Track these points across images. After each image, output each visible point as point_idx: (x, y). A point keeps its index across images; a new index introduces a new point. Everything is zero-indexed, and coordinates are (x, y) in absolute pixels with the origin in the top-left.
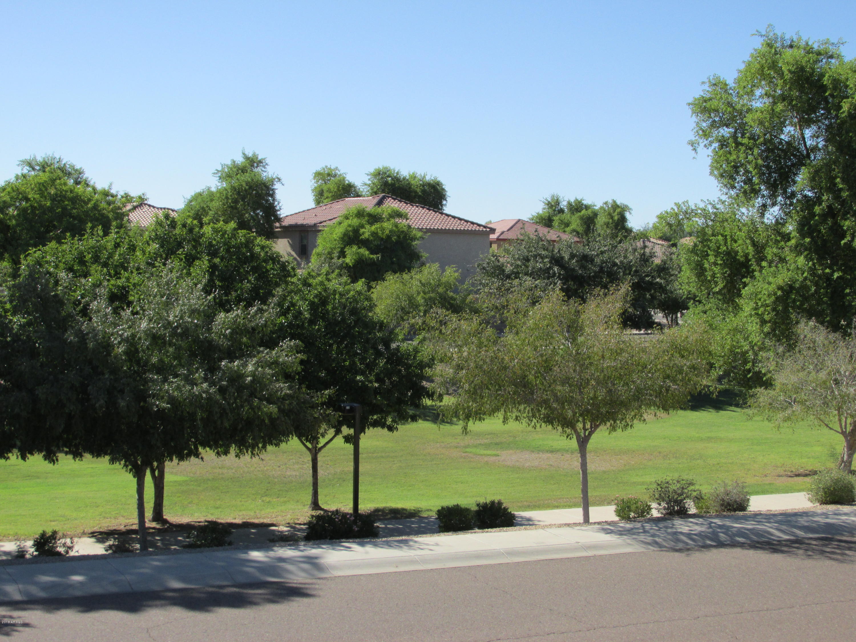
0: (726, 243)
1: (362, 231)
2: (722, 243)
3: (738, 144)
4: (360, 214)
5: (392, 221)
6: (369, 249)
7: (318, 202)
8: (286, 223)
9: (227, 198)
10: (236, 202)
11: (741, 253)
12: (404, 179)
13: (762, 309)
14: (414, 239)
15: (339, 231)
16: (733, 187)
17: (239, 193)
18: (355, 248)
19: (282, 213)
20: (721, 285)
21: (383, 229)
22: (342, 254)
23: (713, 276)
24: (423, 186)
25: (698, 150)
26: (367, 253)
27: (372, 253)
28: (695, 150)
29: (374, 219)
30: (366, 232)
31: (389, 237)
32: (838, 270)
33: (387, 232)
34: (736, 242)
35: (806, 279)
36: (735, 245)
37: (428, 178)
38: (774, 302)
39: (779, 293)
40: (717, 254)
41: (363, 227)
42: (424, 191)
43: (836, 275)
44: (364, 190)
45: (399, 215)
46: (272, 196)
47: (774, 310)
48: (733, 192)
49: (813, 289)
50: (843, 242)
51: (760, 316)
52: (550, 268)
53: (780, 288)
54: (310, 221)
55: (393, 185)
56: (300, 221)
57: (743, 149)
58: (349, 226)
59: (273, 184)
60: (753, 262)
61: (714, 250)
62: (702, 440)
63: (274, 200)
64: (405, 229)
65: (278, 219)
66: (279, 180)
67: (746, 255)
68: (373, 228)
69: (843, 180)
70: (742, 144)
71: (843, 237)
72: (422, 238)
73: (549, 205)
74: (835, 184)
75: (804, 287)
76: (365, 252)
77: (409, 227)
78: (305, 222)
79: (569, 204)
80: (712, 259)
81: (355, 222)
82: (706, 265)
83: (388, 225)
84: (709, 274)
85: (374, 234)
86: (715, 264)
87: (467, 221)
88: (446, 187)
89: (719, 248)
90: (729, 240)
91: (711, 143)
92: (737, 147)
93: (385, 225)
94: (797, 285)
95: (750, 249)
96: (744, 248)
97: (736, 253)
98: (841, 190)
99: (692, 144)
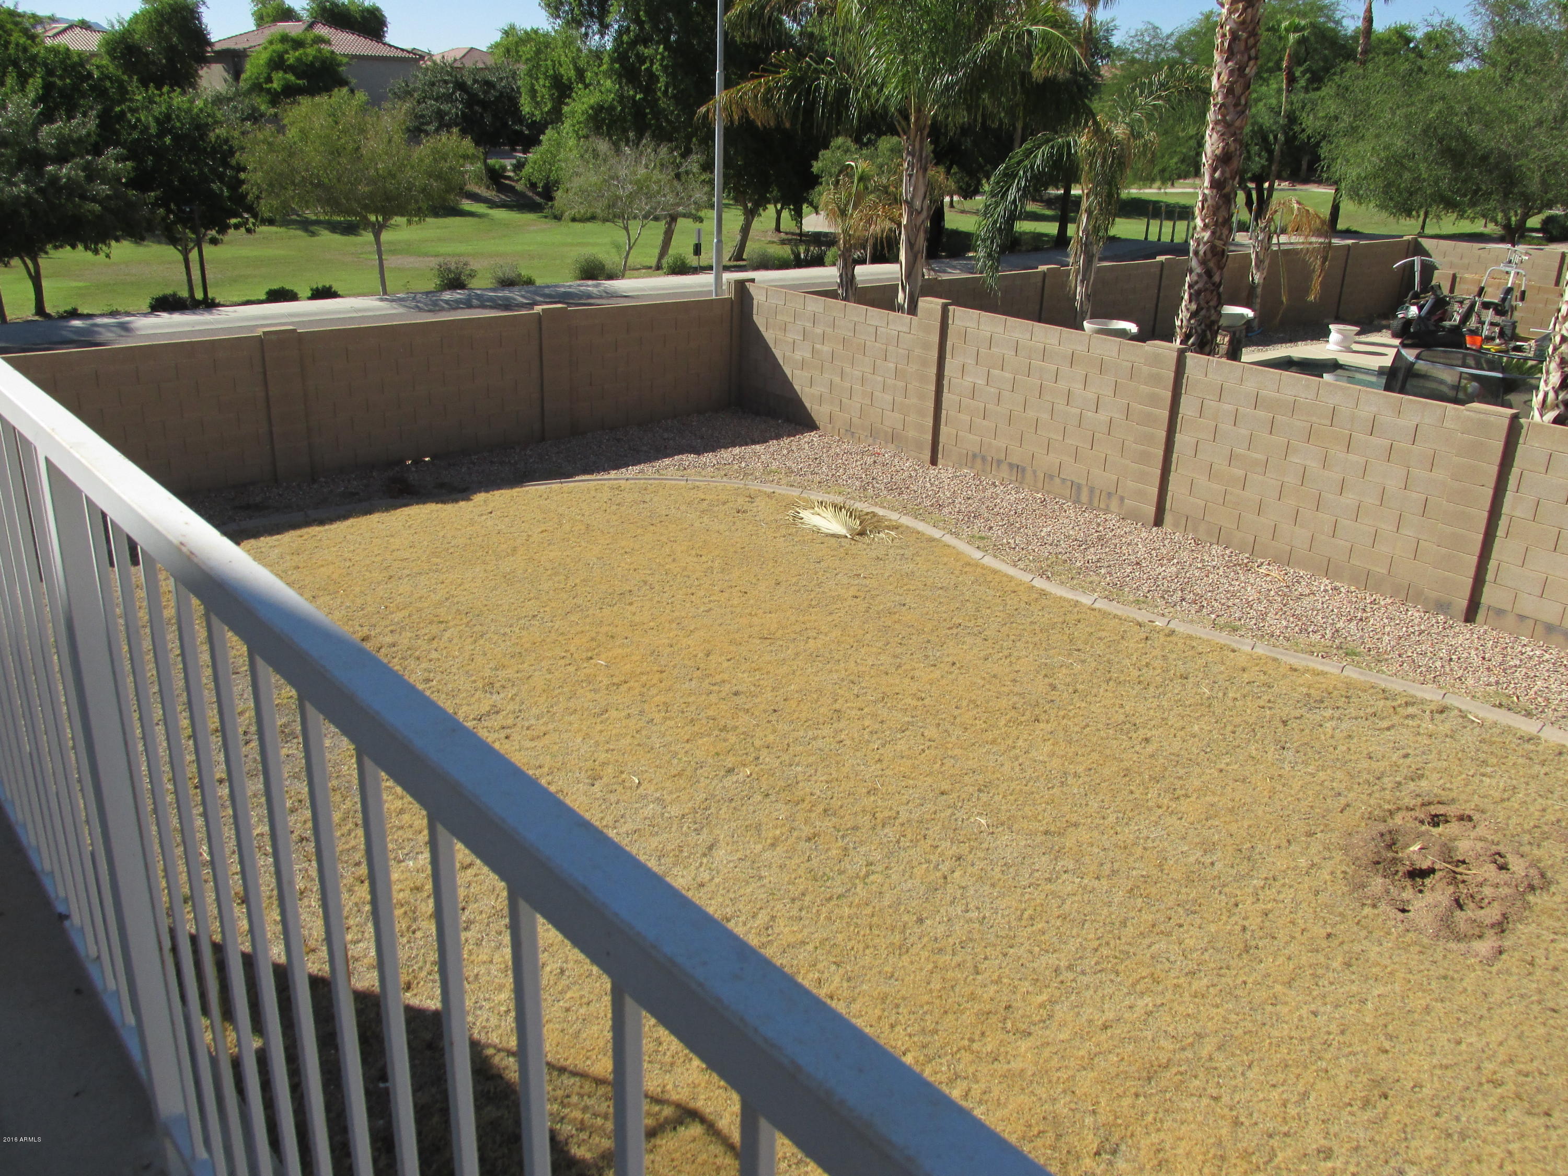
0: (554, 67)
1: (286, 56)
2: (551, 68)
4: (284, 39)
5: (316, 46)
6: (295, 74)
7: (259, 26)
8: (217, 47)
9: (151, 21)
10: (161, 25)
11: (565, 77)
13: (578, 126)
14: (339, 65)
15: (264, 57)
16: (558, 17)
17: (162, 16)
18: (281, 74)
19: (214, 38)
20: (549, 106)
21: (306, 55)
22: (269, 80)
23: (543, 97)
24: (363, 11)
26: (293, 78)
27: (298, 78)
29: (298, 44)
30: (291, 57)
31: (312, 63)
32: (640, 93)
33: (311, 58)
34: (562, 66)
35: (614, 99)
36: (561, 69)
38: (588, 120)
39: (590, 111)
40: (546, 78)
41: (287, 52)
42: (363, 17)
43: (638, 97)
44: (305, 15)
45: (320, 40)
46: (199, 19)
47: (586, 126)
48: (559, 22)
49: (619, 108)
50: (644, 68)
51: (577, 132)
52: (454, 93)
53: (592, 108)
54: (240, 46)
55: (331, 10)
56: (232, 45)
58: (274, 51)
59: (198, 7)
60: (575, 85)
61: (544, 74)
63: (200, 23)
64: (328, 55)
65: (210, 44)
67: (569, 79)
68: (297, 54)
69: (646, 13)
71: (644, 63)
72: (348, 63)
73: (506, 33)
74: (639, 16)
75: (612, 108)
76: (291, 77)
77: (333, 52)
78: (237, 47)
80: (541, 82)
81: (279, 47)
82: (538, 87)
83: (311, 51)
84: (539, 95)
85: (299, 60)
86: (544, 86)
87: (397, 48)
88: (386, 14)
89: (548, 72)
90: (557, 66)
93: (309, 50)
94: (606, 105)
95: (572, 73)
96: (568, 72)
97: (562, 76)
98: (644, 21)
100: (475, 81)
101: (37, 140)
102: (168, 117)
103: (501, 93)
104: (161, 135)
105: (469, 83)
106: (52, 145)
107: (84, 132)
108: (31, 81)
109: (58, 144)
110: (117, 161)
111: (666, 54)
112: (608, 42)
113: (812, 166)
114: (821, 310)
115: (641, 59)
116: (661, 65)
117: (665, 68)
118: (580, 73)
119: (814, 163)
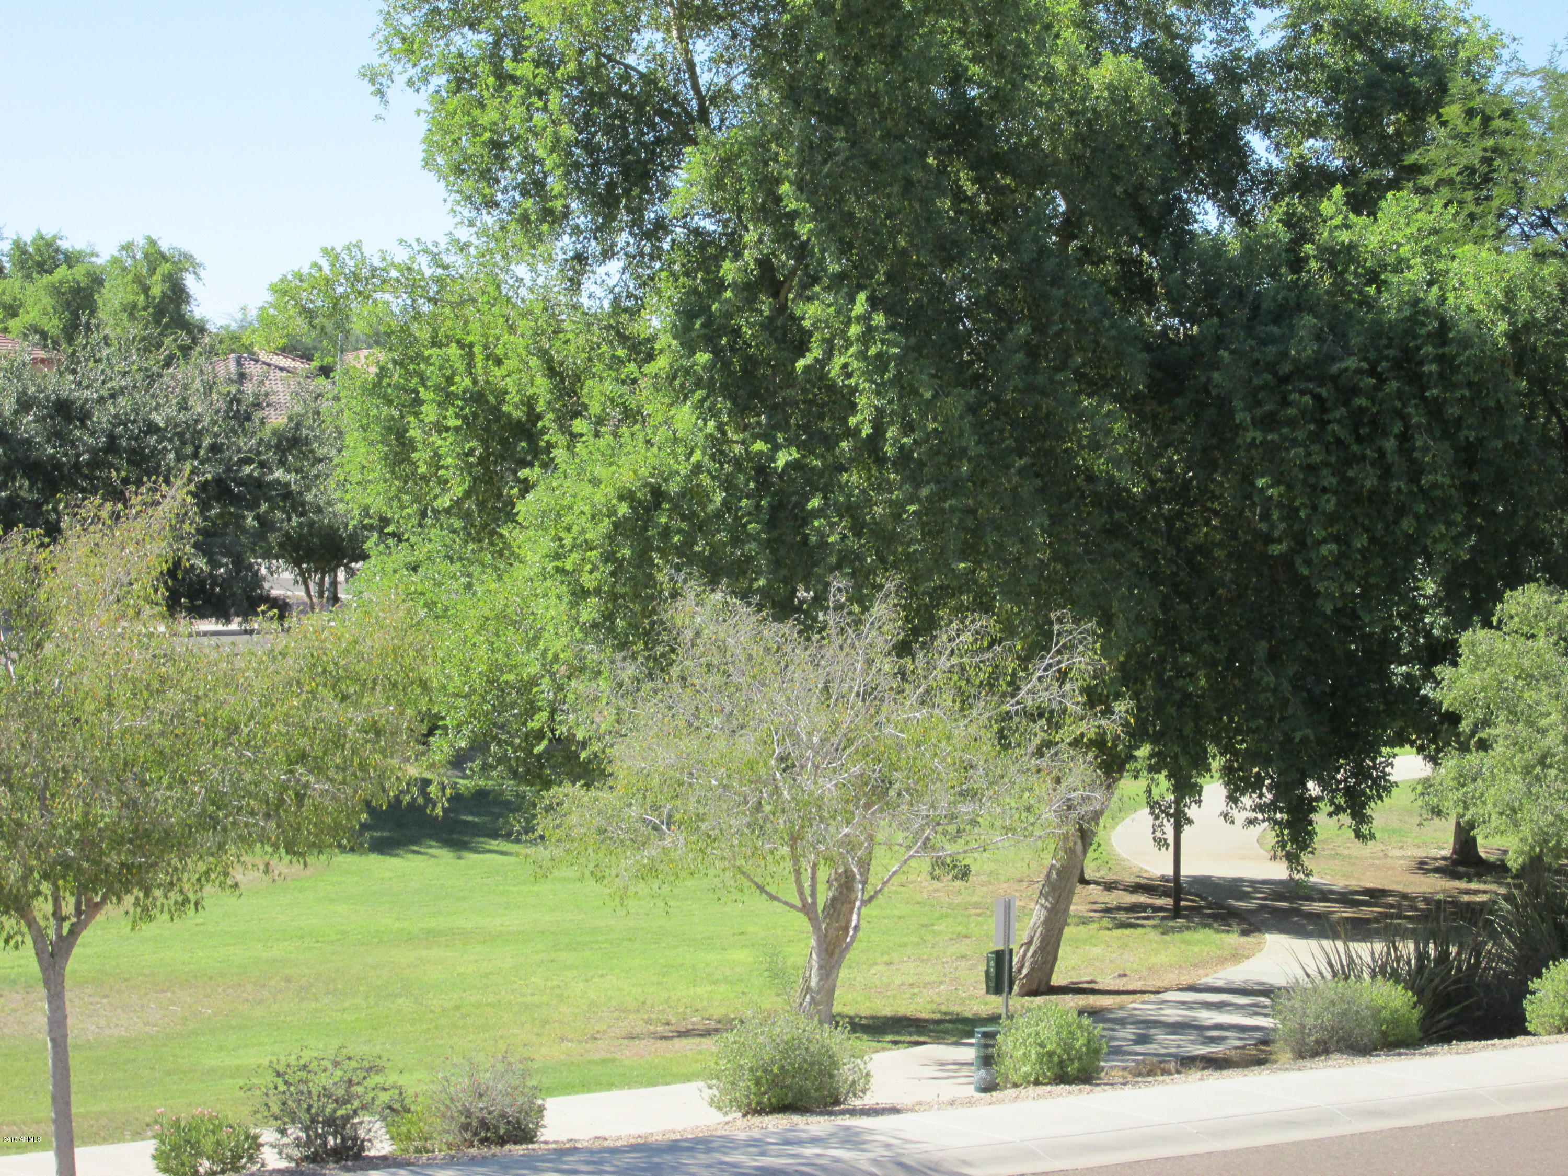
0: (470, 366)
2: (460, 366)
3: (503, 78)
11: (513, 397)
13: (575, 556)
16: (491, 204)
20: (458, 491)
23: (436, 462)
25: (390, 94)
28: (380, 93)
32: (789, 443)
34: (499, 362)
35: (698, 468)
36: (498, 372)
38: (610, 538)
39: (623, 509)
40: (447, 396)
43: (782, 459)
47: (609, 558)
48: (489, 219)
49: (719, 497)
50: (800, 364)
51: (569, 577)
53: (626, 496)
57: (518, 92)
60: (548, 420)
61: (437, 388)
62: (410, 939)
67: (529, 403)
69: (800, 185)
70: (515, 80)
71: (801, 348)
74: (778, 199)
79: (19, 247)
80: (430, 413)
82: (414, 433)
84: (421, 456)
86: (440, 428)
89: (450, 380)
90: (479, 359)
91: (427, 74)
92: (501, 87)
94: (673, 488)
95: (539, 385)
96: (521, 381)
97: (501, 394)
98: (793, 216)
99: (372, 76)
100: (25, 404)
103: (112, 438)
111: (879, 319)
116: (862, 355)
118: (567, 385)
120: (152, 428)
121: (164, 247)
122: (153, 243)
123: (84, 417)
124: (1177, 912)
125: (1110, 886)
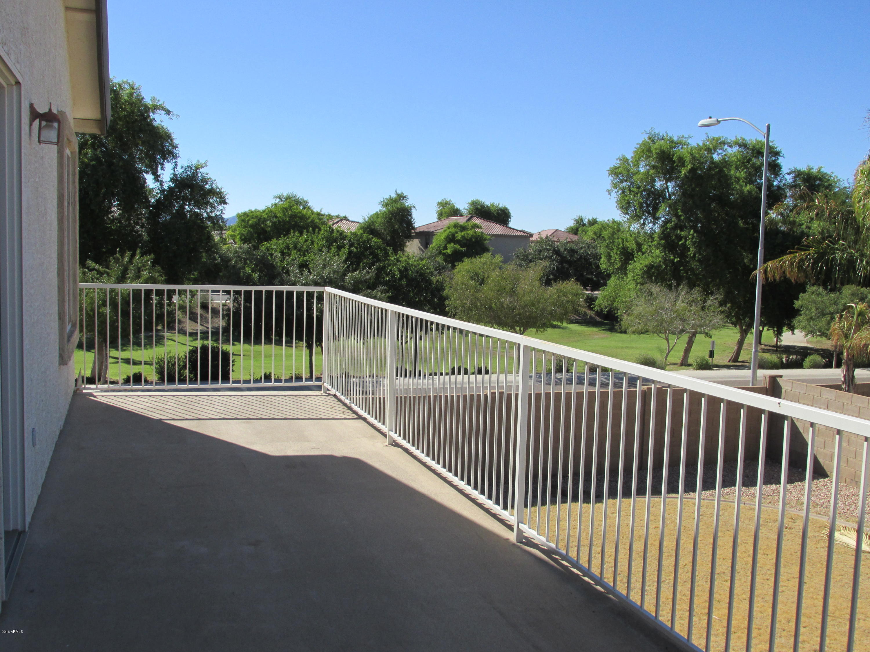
0: (623, 242)
1: (456, 235)
2: (621, 243)
3: (630, 190)
4: (456, 226)
5: (473, 230)
6: (460, 245)
7: (439, 219)
8: (418, 231)
9: (386, 217)
10: (391, 219)
11: (630, 248)
12: (487, 206)
13: (636, 277)
14: (485, 240)
15: (443, 236)
16: (627, 213)
17: (392, 214)
18: (452, 245)
19: (416, 225)
20: (619, 265)
21: (468, 234)
22: (445, 248)
23: (615, 260)
24: (498, 210)
25: (612, 194)
26: (459, 247)
27: (462, 247)
28: (610, 194)
29: (463, 228)
30: (459, 236)
31: (471, 238)
32: (677, 258)
33: (470, 236)
34: (628, 242)
35: (660, 261)
36: (627, 244)
37: (500, 206)
38: (643, 273)
39: (645, 269)
40: (618, 249)
41: (457, 233)
42: (498, 213)
43: (676, 260)
44: (465, 212)
45: (476, 226)
46: (411, 215)
47: (642, 277)
48: (627, 216)
49: (664, 267)
50: (680, 243)
51: (636, 280)
53: (646, 266)
54: (431, 230)
55: (481, 210)
56: (426, 230)
57: (633, 194)
58: (450, 232)
59: (411, 209)
60: (635, 253)
61: (617, 247)
62: (622, 348)
63: (411, 218)
64: (480, 234)
65: (414, 228)
66: (414, 207)
67: (632, 249)
68: (462, 234)
69: (682, 211)
70: (633, 191)
71: (681, 240)
72: (489, 239)
73: (577, 221)
74: (678, 213)
75: (659, 266)
76: (458, 247)
77: (482, 233)
78: (427, 230)
79: (589, 220)
80: (615, 251)
81: (453, 230)
82: (612, 254)
83: (470, 232)
84: (613, 259)
85: (463, 237)
86: (616, 254)
87: (517, 230)
88: (511, 211)
89: (619, 245)
90: (625, 242)
91: (618, 191)
92: (630, 193)
93: (469, 232)
94: (655, 265)
95: (634, 246)
96: (631, 245)
97: (628, 248)
98: (681, 216)
99: (609, 191)
100: (565, 249)
101: (344, 281)
102: (406, 269)
103: (581, 256)
104: (401, 279)
105: (562, 250)
106: (351, 284)
107: (368, 277)
108: (343, 249)
109: (354, 283)
110: (381, 293)
111: (695, 235)
112: (657, 228)
113: (794, 304)
114: (833, 398)
115: (680, 238)
116: (691, 241)
117: (694, 243)
118: (639, 246)
119: (796, 302)
120: (588, 254)
121: (615, 220)
122: (613, 219)
123: (577, 252)
124: (776, 350)
125: (766, 345)
